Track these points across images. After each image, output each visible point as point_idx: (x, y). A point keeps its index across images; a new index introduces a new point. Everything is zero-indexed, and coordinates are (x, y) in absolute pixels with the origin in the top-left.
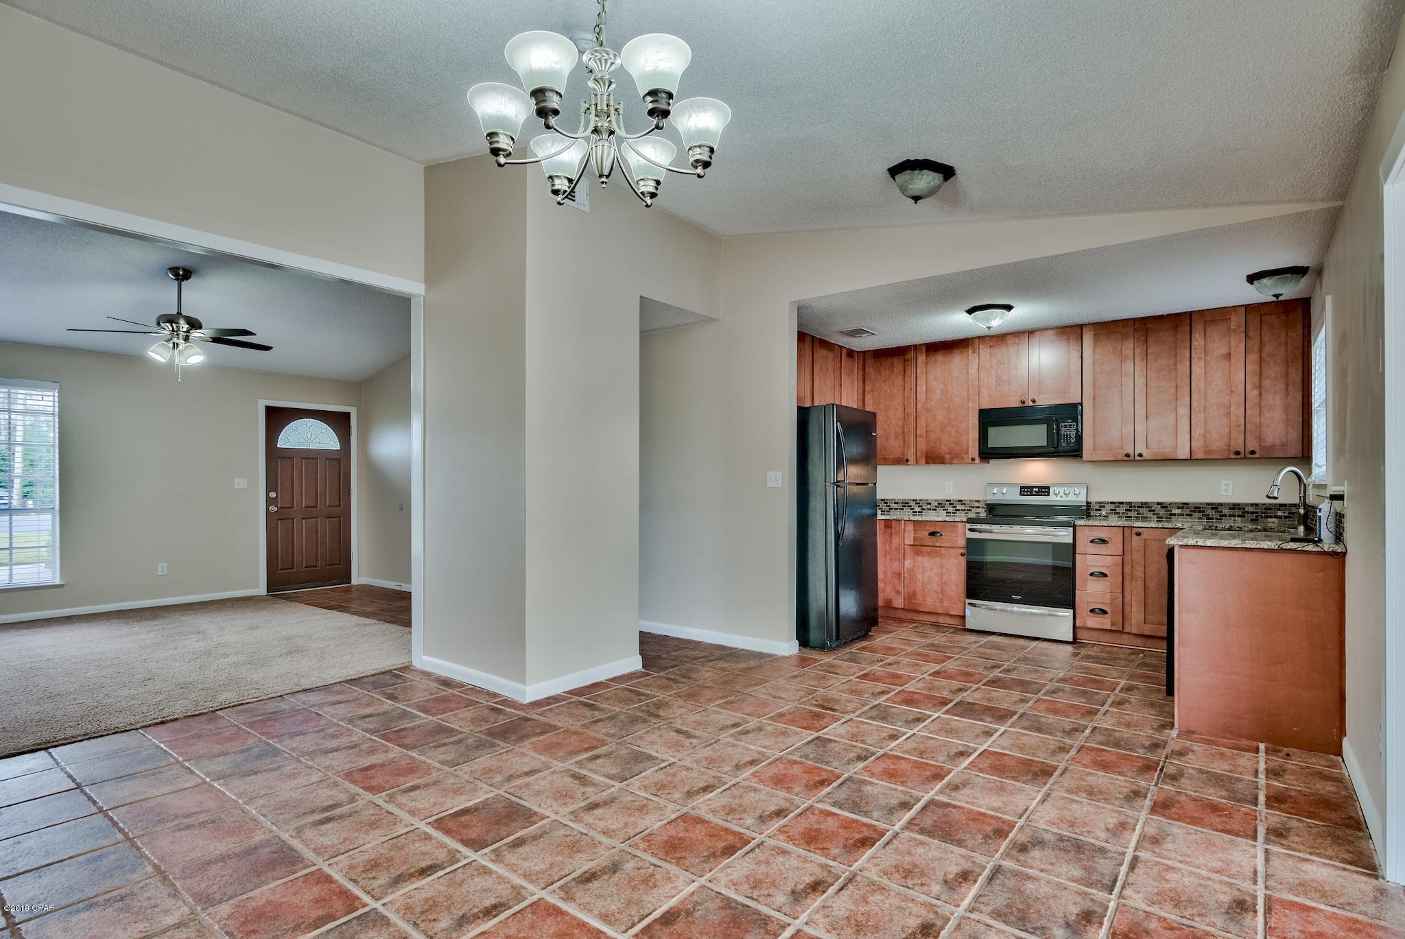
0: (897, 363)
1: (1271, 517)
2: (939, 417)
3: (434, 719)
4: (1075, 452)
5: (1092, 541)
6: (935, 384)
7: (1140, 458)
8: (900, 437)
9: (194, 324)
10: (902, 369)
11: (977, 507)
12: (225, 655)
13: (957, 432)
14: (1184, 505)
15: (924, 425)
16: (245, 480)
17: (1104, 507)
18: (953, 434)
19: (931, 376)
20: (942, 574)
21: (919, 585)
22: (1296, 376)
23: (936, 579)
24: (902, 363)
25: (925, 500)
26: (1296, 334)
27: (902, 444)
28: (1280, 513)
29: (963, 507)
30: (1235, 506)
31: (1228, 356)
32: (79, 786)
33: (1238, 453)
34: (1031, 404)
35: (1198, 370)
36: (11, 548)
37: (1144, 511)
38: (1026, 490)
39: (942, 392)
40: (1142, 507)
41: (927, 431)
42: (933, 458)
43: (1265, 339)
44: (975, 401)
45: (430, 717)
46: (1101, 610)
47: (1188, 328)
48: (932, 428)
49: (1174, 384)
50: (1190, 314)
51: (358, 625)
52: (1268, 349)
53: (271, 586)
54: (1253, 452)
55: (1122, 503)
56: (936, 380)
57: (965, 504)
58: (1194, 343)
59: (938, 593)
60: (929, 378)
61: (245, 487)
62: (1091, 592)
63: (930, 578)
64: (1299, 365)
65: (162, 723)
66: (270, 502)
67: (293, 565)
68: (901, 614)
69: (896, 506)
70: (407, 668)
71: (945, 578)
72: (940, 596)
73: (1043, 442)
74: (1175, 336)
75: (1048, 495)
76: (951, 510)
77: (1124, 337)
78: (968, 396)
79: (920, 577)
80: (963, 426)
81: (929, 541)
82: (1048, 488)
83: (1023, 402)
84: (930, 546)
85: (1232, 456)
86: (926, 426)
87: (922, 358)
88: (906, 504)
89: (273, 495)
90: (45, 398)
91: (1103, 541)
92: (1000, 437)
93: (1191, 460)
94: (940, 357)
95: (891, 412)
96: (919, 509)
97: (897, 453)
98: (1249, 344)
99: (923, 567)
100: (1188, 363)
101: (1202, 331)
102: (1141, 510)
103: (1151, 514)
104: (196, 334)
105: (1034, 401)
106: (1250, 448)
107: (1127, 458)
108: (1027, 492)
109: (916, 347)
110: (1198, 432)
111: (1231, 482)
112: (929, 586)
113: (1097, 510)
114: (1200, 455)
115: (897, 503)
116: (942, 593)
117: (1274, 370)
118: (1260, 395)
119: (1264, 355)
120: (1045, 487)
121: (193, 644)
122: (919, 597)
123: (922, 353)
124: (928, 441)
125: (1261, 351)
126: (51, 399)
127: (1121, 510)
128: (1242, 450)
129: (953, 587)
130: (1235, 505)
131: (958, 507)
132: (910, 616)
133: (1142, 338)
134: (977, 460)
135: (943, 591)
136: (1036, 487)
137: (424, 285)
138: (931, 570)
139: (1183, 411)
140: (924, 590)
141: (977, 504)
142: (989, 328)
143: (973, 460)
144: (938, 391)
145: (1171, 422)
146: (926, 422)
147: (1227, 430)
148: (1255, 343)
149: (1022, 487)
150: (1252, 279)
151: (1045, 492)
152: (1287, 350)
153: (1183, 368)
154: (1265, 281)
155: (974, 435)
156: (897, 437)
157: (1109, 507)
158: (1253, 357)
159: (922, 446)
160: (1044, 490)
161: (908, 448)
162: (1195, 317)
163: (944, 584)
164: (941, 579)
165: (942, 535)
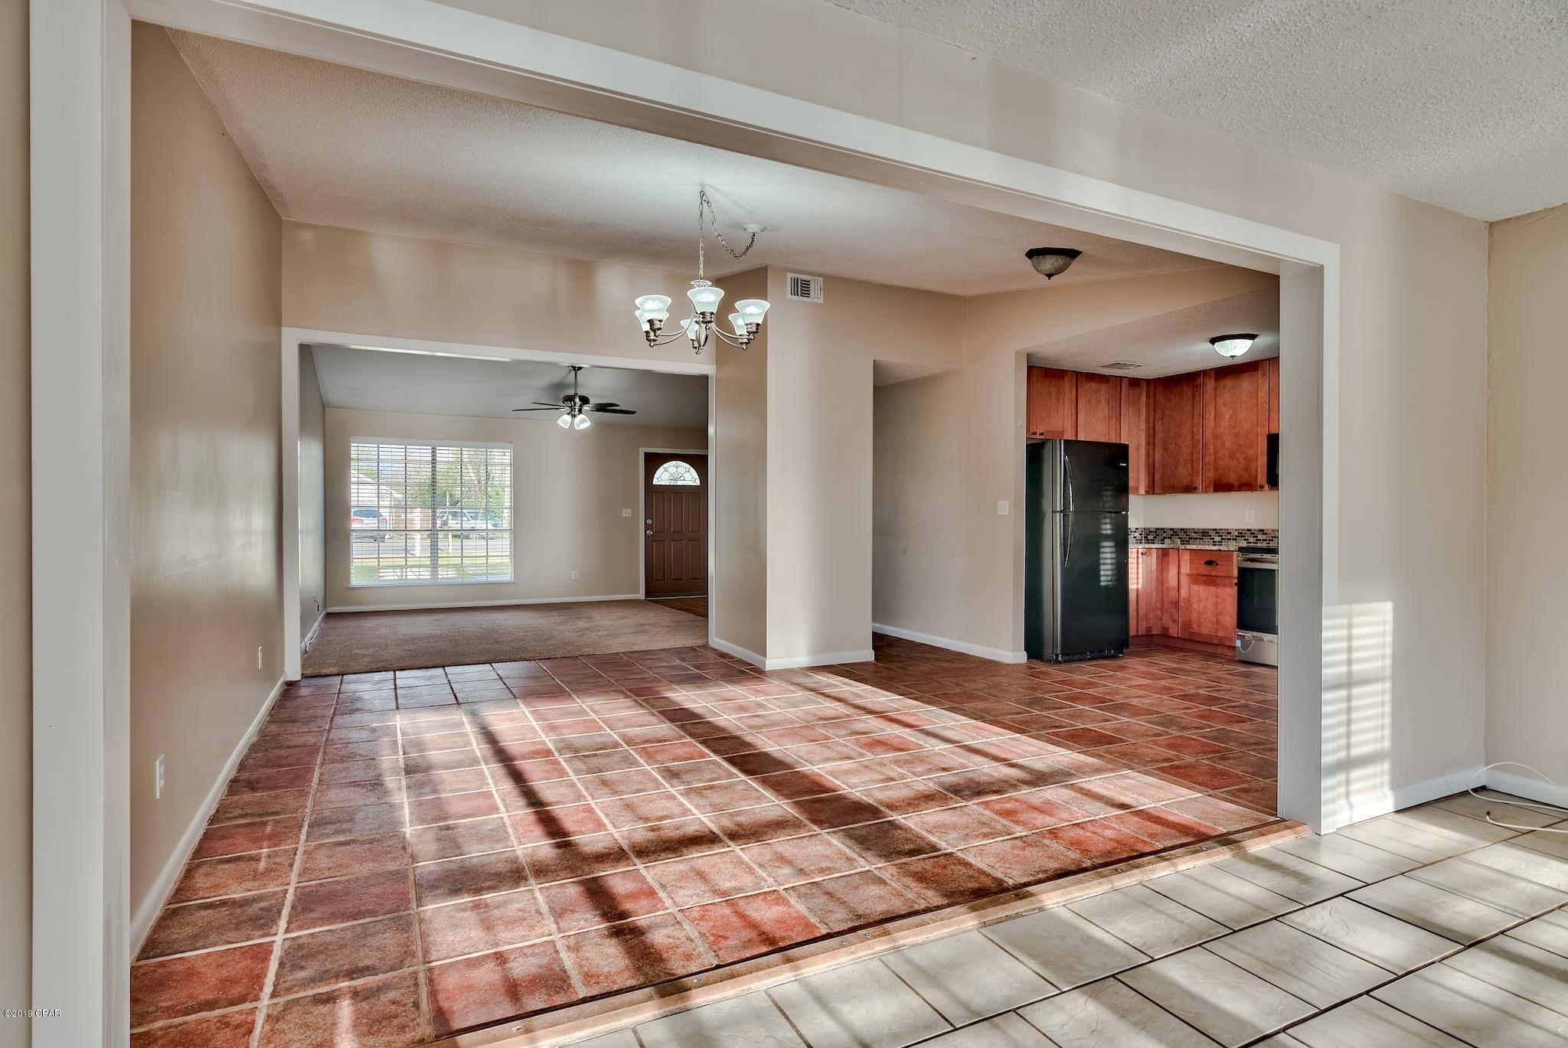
0: (1187, 391)
2: (1228, 444)
3: (700, 672)
6: (1224, 409)
8: (1189, 465)
9: (585, 400)
10: (1190, 395)
12: (598, 631)
13: (1246, 459)
15: (1211, 452)
16: (630, 510)
18: (1242, 461)
19: (1219, 402)
20: (1217, 604)
21: (1195, 615)
23: (1212, 609)
24: (1191, 389)
25: (1225, 530)
27: (1190, 471)
29: (1264, 537)
32: (501, 678)
36: (487, 556)
39: (1231, 417)
41: (1215, 459)
42: (1221, 486)
44: (1264, 426)
45: (698, 671)
48: (1220, 455)
51: (692, 621)
53: (648, 593)
56: (1224, 405)
57: (1266, 534)
59: (1213, 623)
60: (1218, 405)
61: (630, 515)
63: (1206, 607)
65: (548, 659)
66: (647, 527)
67: (664, 577)
68: (1179, 644)
69: (1195, 536)
70: (706, 647)
71: (1219, 608)
72: (1216, 626)
78: (1258, 421)
79: (1196, 606)
80: (1251, 452)
81: (1206, 570)
86: (1215, 453)
87: (1210, 384)
88: (1205, 533)
89: (649, 522)
90: (506, 454)
94: (1229, 382)
95: (1181, 440)
96: (1219, 539)
97: (1186, 482)
99: (1199, 597)
104: (586, 408)
109: (1205, 373)
112: (1204, 616)
115: (1196, 533)
121: (582, 624)
122: (1195, 626)
123: (1211, 378)
124: (1216, 469)
126: (509, 454)
129: (1228, 618)
132: (1188, 646)
134: (1266, 488)
135: (1218, 622)
137: (715, 366)
138: (1207, 599)
140: (1199, 620)
142: (1232, 357)
143: (1262, 486)
144: (1227, 417)
146: (1214, 449)
155: (1262, 461)
156: (1185, 464)
159: (1211, 474)
161: (1196, 476)
163: (1220, 614)
164: (1216, 608)
165: (1217, 565)
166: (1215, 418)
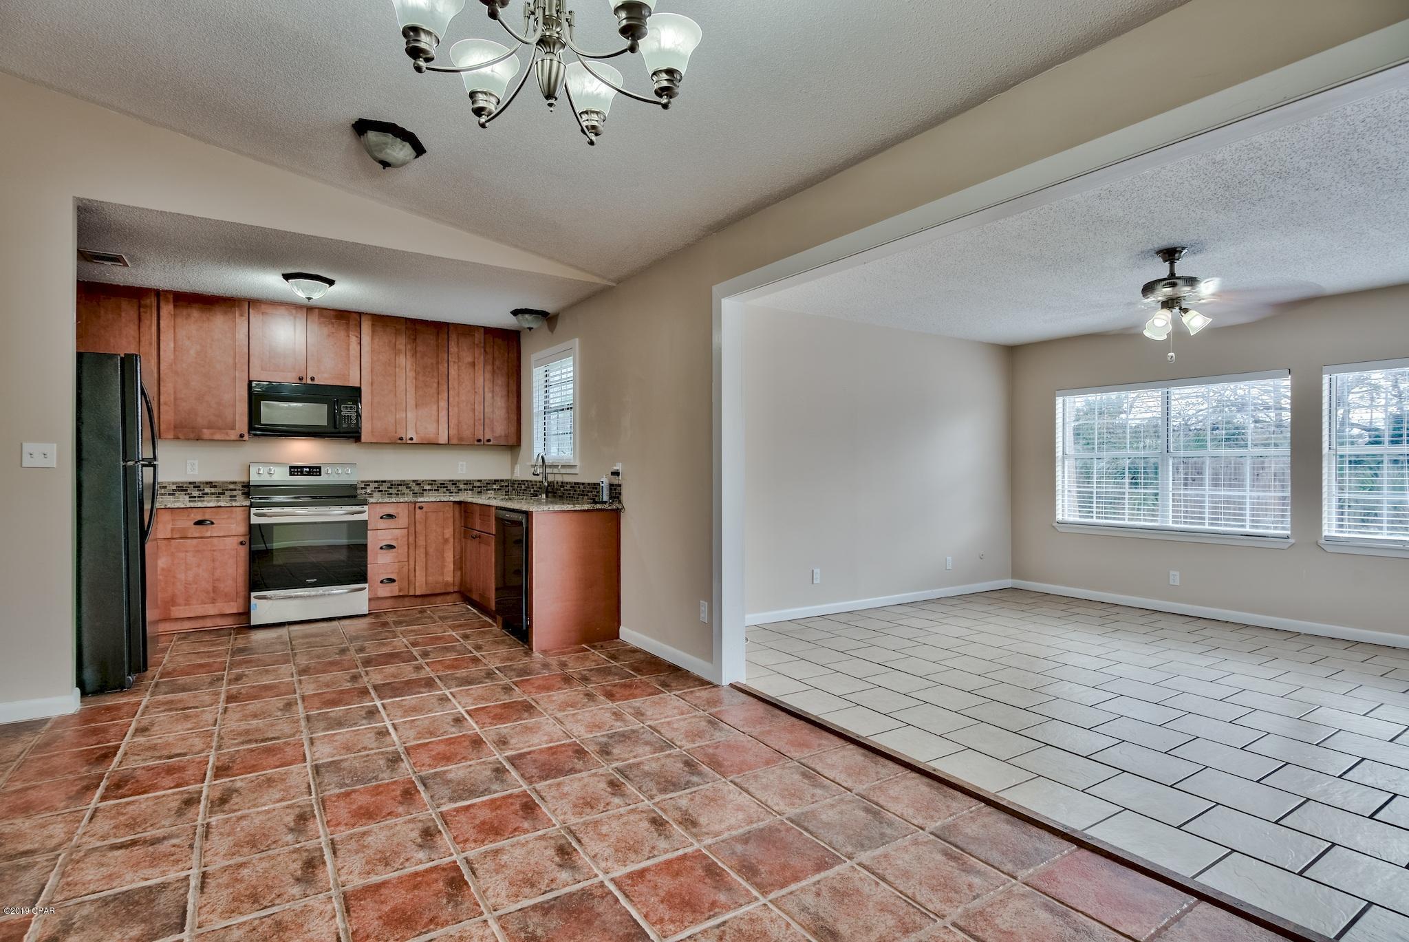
0: (128, 306)
1: (489, 490)
2: (193, 384)
4: (353, 435)
5: (381, 518)
7: (410, 442)
10: (136, 316)
11: (231, 490)
13: (219, 403)
14: (432, 482)
15: (172, 391)
17: (369, 485)
18: (214, 405)
19: (182, 333)
20: (214, 568)
22: (514, 388)
23: (206, 576)
24: (136, 308)
26: (513, 356)
28: (495, 487)
29: (212, 490)
30: (467, 483)
31: (473, 364)
33: (479, 441)
34: (309, 382)
35: (453, 372)
37: (403, 489)
38: (295, 470)
39: (198, 354)
40: (401, 485)
41: (175, 399)
42: (185, 432)
43: (496, 355)
44: (243, 371)
46: (388, 579)
47: (446, 337)
49: (436, 380)
50: (447, 325)
52: (497, 363)
54: (489, 441)
55: (384, 482)
56: (188, 339)
57: (215, 486)
58: (451, 350)
59: (208, 593)
62: (380, 563)
63: (196, 576)
64: (515, 378)
71: (218, 573)
72: (212, 595)
73: (323, 421)
74: (437, 340)
75: (320, 475)
76: (196, 493)
77: (397, 333)
78: (235, 364)
79: (181, 576)
81: (196, 531)
82: (320, 468)
83: (301, 379)
84: (195, 538)
85: (476, 443)
86: (175, 392)
87: (167, 308)
91: (390, 516)
92: (273, 412)
93: (448, 445)
94: (194, 313)
98: (486, 358)
99: (186, 565)
100: (446, 365)
101: (456, 340)
102: (400, 488)
103: (408, 491)
105: (313, 379)
106: (487, 437)
107: (400, 441)
108: (298, 472)
109: (158, 294)
110: (453, 422)
111: (465, 463)
112: (194, 585)
113: (362, 488)
114: (454, 441)
116: (214, 592)
117: (501, 381)
118: (493, 397)
119: (495, 368)
120: (316, 468)
123: (167, 301)
124: (177, 411)
125: (493, 364)
127: (384, 487)
128: (482, 438)
129: (231, 583)
130: (467, 481)
131: (207, 490)
133: (412, 337)
134: (246, 437)
135: (215, 589)
136: (306, 467)
139: (443, 404)
140: (187, 592)
141: (232, 487)
142: (309, 299)
143: (242, 436)
144: (192, 352)
145: (435, 413)
147: (472, 422)
148: (490, 357)
149: (291, 467)
150: (515, 313)
151: (317, 472)
152: (508, 366)
153: (443, 368)
154: (527, 316)
155: (242, 408)
157: (373, 486)
158: (489, 368)
159: (169, 417)
160: (315, 470)
162: (451, 328)
163: (217, 580)
164: (213, 575)
165: (212, 523)
166: (175, 351)
